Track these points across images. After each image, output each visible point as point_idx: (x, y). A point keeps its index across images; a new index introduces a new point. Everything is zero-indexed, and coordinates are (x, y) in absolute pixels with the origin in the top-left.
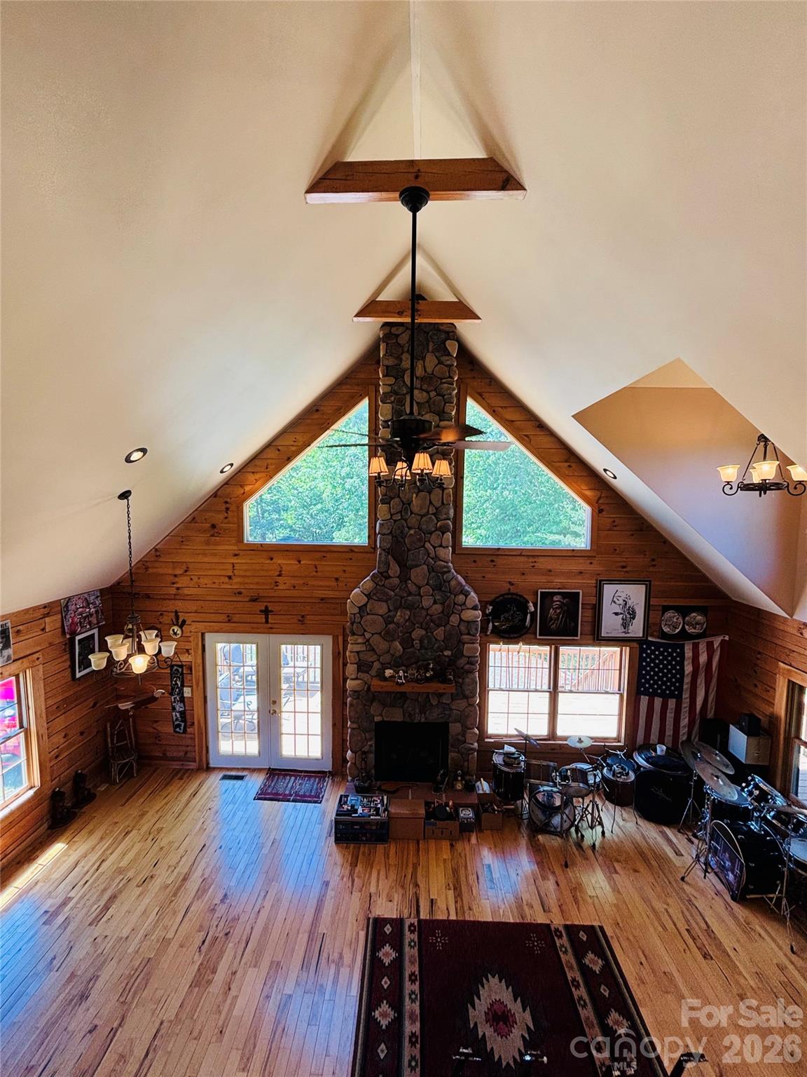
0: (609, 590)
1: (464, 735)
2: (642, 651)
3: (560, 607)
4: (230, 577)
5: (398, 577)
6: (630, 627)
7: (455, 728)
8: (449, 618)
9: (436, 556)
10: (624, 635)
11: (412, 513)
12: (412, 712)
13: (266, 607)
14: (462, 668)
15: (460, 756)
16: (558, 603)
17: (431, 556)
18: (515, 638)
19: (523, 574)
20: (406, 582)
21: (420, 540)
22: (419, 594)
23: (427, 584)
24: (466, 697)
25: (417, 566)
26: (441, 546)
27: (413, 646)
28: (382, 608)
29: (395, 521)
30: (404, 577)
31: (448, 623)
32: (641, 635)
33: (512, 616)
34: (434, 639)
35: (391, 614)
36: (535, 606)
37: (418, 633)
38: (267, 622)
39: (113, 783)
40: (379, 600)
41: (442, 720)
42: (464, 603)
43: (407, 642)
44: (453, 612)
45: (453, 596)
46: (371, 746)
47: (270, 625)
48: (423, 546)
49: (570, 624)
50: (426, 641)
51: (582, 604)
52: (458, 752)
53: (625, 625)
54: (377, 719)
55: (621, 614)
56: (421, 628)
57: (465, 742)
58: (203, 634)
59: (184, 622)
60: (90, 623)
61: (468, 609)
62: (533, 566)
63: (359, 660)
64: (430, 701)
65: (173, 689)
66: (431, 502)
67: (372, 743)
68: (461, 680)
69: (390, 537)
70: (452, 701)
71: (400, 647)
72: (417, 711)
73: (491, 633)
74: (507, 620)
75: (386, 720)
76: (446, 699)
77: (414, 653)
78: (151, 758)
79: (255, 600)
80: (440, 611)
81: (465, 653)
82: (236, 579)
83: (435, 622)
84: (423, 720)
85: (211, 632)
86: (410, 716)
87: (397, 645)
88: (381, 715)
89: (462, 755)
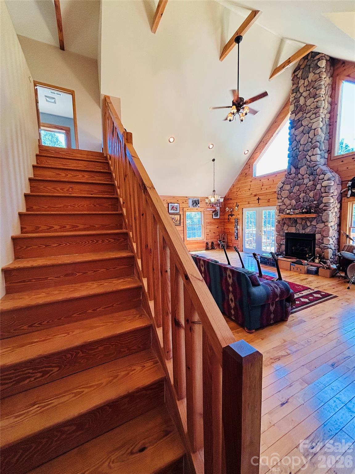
1: (322, 240)
4: (249, 189)
5: (295, 173)
7: (318, 236)
8: (316, 186)
9: (311, 160)
11: (301, 145)
13: (259, 198)
14: (322, 209)
15: (320, 250)
17: (308, 161)
20: (298, 174)
21: (304, 155)
22: (303, 179)
23: (307, 173)
24: (323, 222)
25: (302, 167)
26: (313, 155)
27: (300, 201)
28: (288, 187)
29: (294, 150)
31: (316, 189)
34: (309, 197)
35: (292, 189)
37: (302, 195)
38: (259, 203)
39: (219, 248)
40: (287, 184)
41: (312, 233)
42: (324, 179)
43: (298, 200)
44: (318, 184)
45: (318, 176)
46: (283, 242)
47: (259, 204)
48: (306, 157)
50: (305, 198)
52: (320, 248)
56: (304, 193)
57: (323, 243)
58: (242, 209)
59: (238, 205)
60: (217, 205)
61: (325, 181)
63: (280, 209)
64: (307, 224)
65: (235, 226)
66: (309, 137)
67: (284, 241)
68: (321, 214)
69: (292, 157)
70: (317, 224)
72: (301, 228)
73: (349, 197)
75: (289, 232)
76: (314, 223)
77: (300, 204)
78: (230, 247)
79: (255, 196)
80: (311, 184)
81: (323, 202)
82: (251, 190)
83: (310, 189)
84: (304, 232)
85: (245, 208)
86: (298, 230)
87: (294, 202)
88: (287, 230)
89: (321, 249)
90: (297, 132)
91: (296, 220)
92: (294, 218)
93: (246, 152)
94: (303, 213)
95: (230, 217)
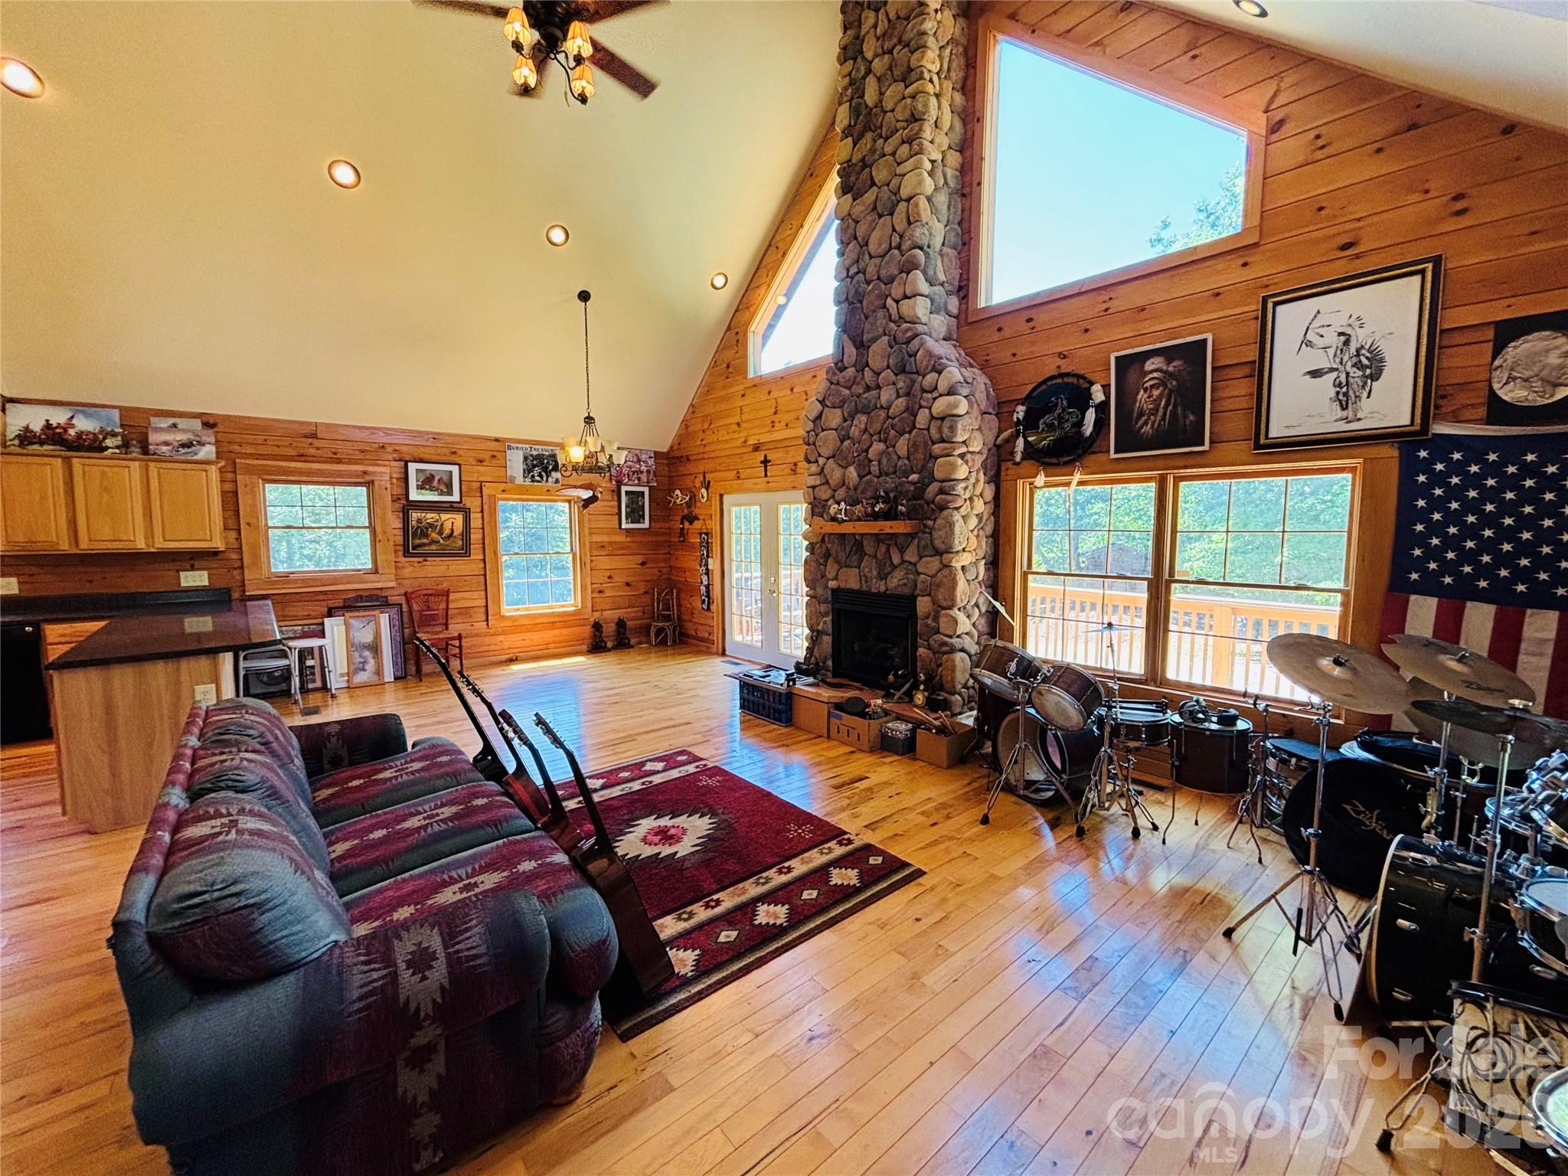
0: (1290, 320)
1: (936, 618)
2: (1409, 466)
3: (1162, 383)
4: (739, 424)
5: (854, 366)
6: (1365, 403)
7: (923, 605)
8: (915, 417)
9: (900, 317)
10: (1343, 426)
11: (871, 257)
12: (869, 575)
13: (766, 456)
14: (933, 502)
15: (931, 655)
16: (1155, 375)
17: (893, 318)
18: (1066, 463)
19: (1086, 331)
20: (863, 370)
21: (879, 296)
22: (879, 387)
23: (888, 367)
24: (939, 553)
25: (875, 340)
26: (905, 297)
27: (869, 473)
28: (837, 418)
29: (852, 277)
30: (862, 365)
31: (915, 427)
32: (1407, 422)
33: (1060, 418)
34: (895, 457)
35: (846, 424)
36: (1107, 395)
37: (877, 447)
38: (766, 476)
39: (649, 642)
40: (833, 406)
41: (907, 591)
42: (936, 388)
43: (864, 467)
44: (921, 407)
45: (920, 378)
46: (825, 622)
47: (767, 479)
48: (884, 306)
49: (1185, 417)
50: (885, 461)
52: (929, 649)
53: (1344, 399)
54: (832, 584)
55: (1332, 370)
56: (880, 440)
57: (938, 632)
58: (721, 496)
59: (709, 482)
60: (639, 479)
61: (941, 395)
62: (1106, 310)
63: (814, 498)
64: (891, 558)
65: (701, 560)
66: (894, 229)
67: (829, 619)
68: (930, 523)
69: (846, 304)
70: (921, 557)
71: (855, 474)
72: (875, 573)
73: (1023, 459)
74: (1051, 427)
75: (843, 585)
76: (910, 555)
77: (871, 481)
79: (756, 448)
80: (902, 408)
81: (938, 475)
82: (744, 425)
83: (897, 428)
84: (882, 589)
85: (727, 493)
86: (866, 582)
87: (852, 472)
88: (836, 578)
89: (934, 653)
90: (859, 209)
91: (861, 544)
92: (854, 534)
93: (719, 281)
94: (875, 517)
95: (687, 524)
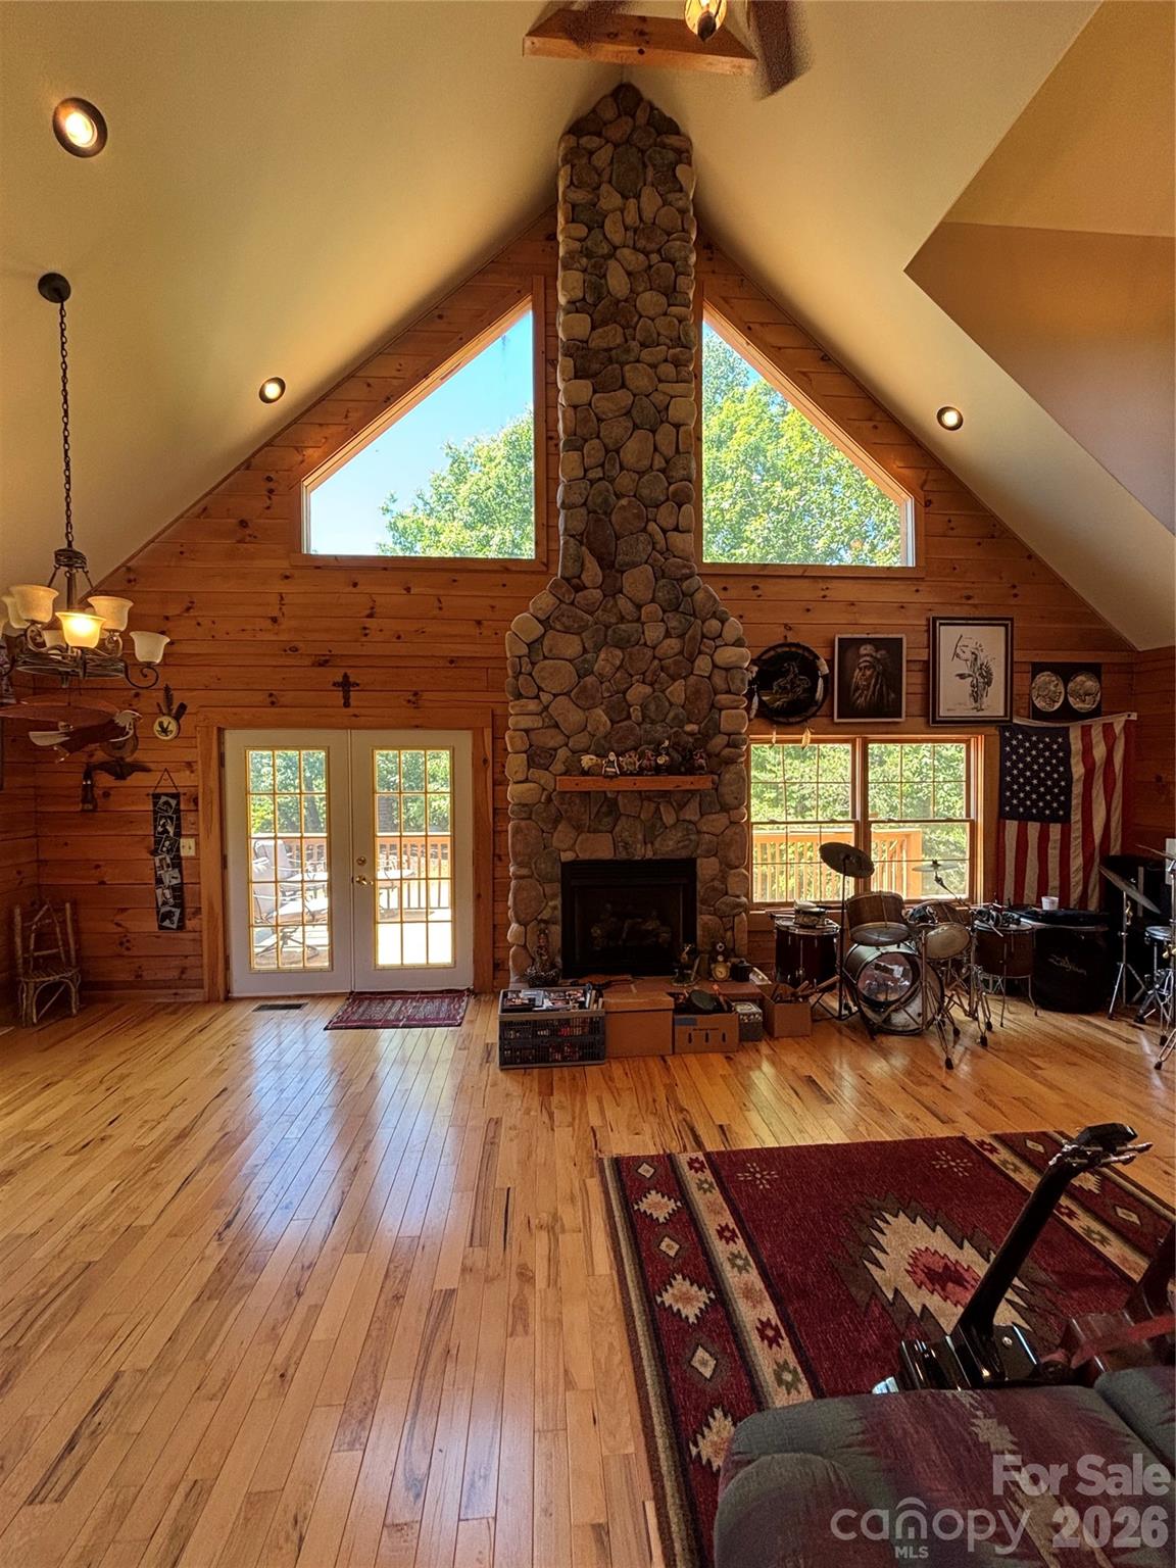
0: (948, 635)
1: (724, 879)
2: (1004, 742)
3: (871, 666)
4: (274, 620)
5: (600, 587)
6: (985, 699)
7: (707, 868)
8: (693, 662)
9: (668, 550)
10: (975, 713)
11: (622, 468)
12: (630, 840)
13: (346, 676)
14: (719, 755)
15: (718, 920)
16: (868, 658)
17: (658, 547)
18: (799, 723)
19: (808, 610)
20: (614, 596)
21: (638, 516)
22: (639, 619)
23: (653, 601)
24: (725, 808)
25: (634, 565)
26: (676, 529)
27: (629, 717)
28: (571, 646)
29: (592, 482)
30: (611, 588)
31: (692, 673)
32: (1002, 714)
33: (792, 682)
34: (667, 704)
35: (588, 656)
36: (831, 668)
37: (638, 692)
38: (347, 704)
40: (567, 631)
41: (684, 854)
42: (720, 636)
43: (619, 711)
44: (700, 653)
45: (699, 622)
46: (555, 908)
47: (350, 711)
48: (644, 530)
49: (888, 694)
50: (652, 707)
51: (908, 661)
52: (713, 913)
53: (976, 696)
54: (567, 856)
55: (970, 676)
56: (643, 682)
57: (726, 894)
58: (221, 731)
59: (183, 707)
61: (726, 645)
62: (824, 597)
63: (531, 746)
64: (661, 819)
65: (158, 842)
66: (656, 449)
67: (558, 902)
68: (715, 778)
69: (583, 511)
70: (702, 815)
71: (605, 718)
72: (640, 837)
73: (756, 716)
74: (784, 689)
75: (582, 856)
76: (691, 813)
77: (631, 729)
78: (109, 986)
79: (323, 663)
80: (676, 650)
81: (724, 726)
82: (286, 623)
83: (671, 672)
84: (649, 855)
85: (236, 726)
86: (625, 848)
87: (600, 715)
88: (572, 848)
89: (721, 918)
90: (604, 404)
91: (615, 802)
92: (605, 792)
93: (272, 391)
95: (105, 780)
